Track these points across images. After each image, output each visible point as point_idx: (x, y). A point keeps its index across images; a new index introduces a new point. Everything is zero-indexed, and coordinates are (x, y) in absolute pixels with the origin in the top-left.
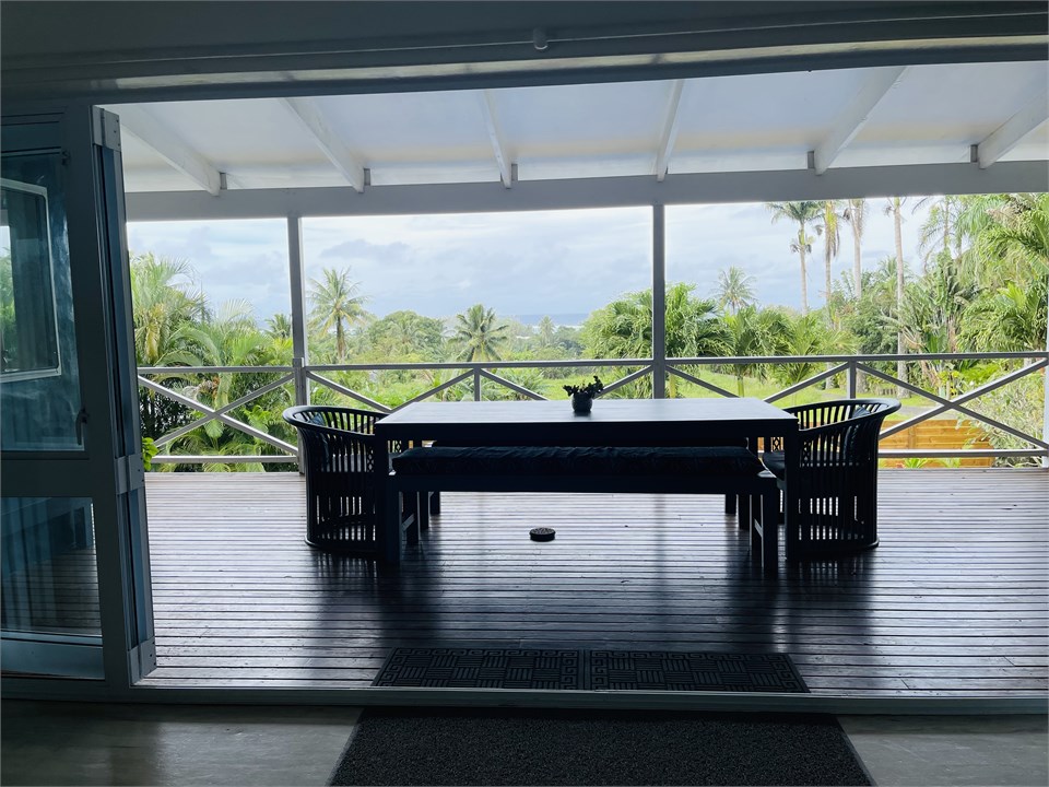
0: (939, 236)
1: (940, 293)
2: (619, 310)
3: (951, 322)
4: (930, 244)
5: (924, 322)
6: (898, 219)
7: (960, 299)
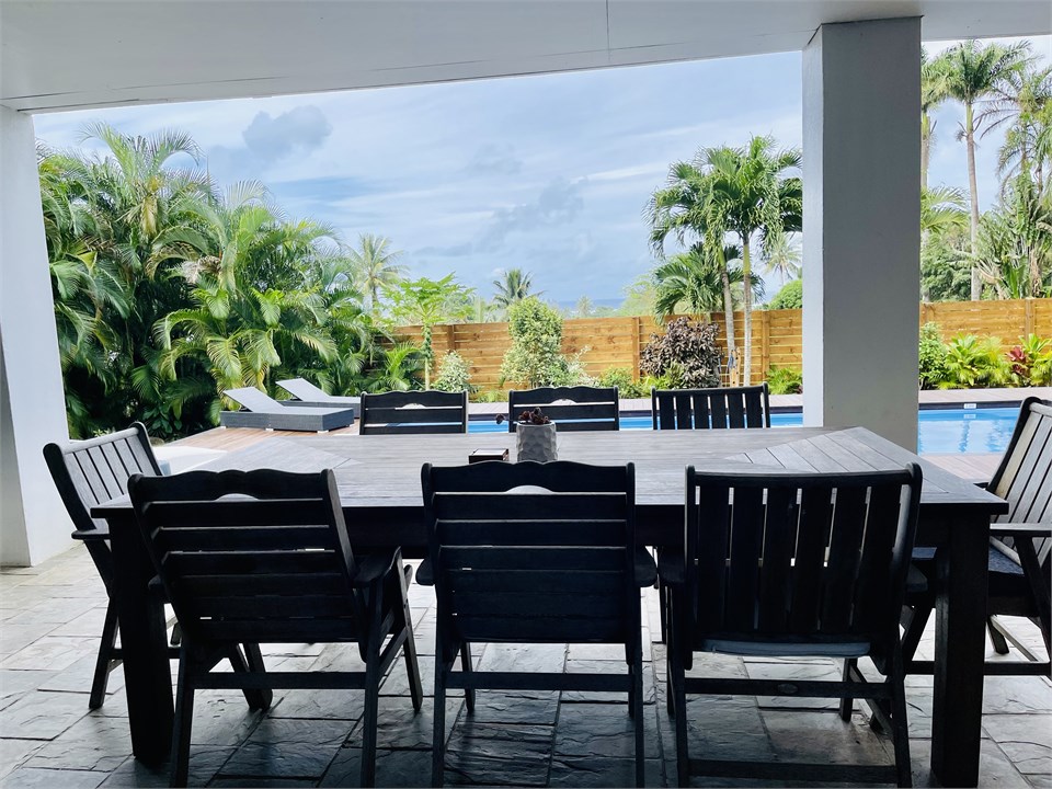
0: (1017, 159)
1: (1020, 221)
2: (682, 172)
3: (1032, 252)
4: (1008, 168)
5: (1003, 253)
6: (971, 145)
7: (1043, 225)
